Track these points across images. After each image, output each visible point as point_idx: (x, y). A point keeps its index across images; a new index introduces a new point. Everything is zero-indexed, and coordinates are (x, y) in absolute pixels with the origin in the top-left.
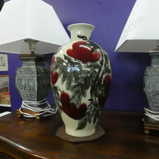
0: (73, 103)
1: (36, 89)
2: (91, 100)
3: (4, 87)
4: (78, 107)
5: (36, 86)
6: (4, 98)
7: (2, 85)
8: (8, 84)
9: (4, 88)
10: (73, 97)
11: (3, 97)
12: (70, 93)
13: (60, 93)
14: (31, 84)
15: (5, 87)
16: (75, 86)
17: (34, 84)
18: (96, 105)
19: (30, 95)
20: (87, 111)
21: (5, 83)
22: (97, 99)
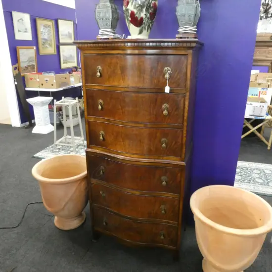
0: (137, 17)
1: (111, 19)
2: (146, 15)
3: (28, 64)
4: (139, 19)
5: (111, 17)
6: (31, 79)
7: (27, 61)
8: (34, 60)
9: (30, 66)
10: (137, 13)
11: (31, 77)
12: (135, 11)
13: (130, 12)
14: (107, 16)
15: (31, 64)
16: (138, 7)
17: (109, 15)
18: (148, 18)
19: (106, 24)
20: (144, 22)
21: (31, 58)
22: (149, 15)
